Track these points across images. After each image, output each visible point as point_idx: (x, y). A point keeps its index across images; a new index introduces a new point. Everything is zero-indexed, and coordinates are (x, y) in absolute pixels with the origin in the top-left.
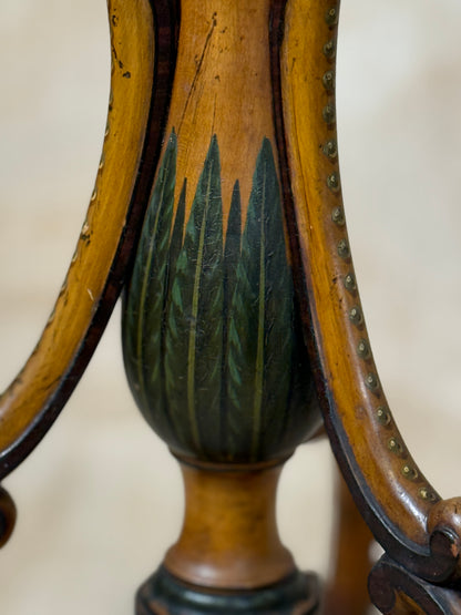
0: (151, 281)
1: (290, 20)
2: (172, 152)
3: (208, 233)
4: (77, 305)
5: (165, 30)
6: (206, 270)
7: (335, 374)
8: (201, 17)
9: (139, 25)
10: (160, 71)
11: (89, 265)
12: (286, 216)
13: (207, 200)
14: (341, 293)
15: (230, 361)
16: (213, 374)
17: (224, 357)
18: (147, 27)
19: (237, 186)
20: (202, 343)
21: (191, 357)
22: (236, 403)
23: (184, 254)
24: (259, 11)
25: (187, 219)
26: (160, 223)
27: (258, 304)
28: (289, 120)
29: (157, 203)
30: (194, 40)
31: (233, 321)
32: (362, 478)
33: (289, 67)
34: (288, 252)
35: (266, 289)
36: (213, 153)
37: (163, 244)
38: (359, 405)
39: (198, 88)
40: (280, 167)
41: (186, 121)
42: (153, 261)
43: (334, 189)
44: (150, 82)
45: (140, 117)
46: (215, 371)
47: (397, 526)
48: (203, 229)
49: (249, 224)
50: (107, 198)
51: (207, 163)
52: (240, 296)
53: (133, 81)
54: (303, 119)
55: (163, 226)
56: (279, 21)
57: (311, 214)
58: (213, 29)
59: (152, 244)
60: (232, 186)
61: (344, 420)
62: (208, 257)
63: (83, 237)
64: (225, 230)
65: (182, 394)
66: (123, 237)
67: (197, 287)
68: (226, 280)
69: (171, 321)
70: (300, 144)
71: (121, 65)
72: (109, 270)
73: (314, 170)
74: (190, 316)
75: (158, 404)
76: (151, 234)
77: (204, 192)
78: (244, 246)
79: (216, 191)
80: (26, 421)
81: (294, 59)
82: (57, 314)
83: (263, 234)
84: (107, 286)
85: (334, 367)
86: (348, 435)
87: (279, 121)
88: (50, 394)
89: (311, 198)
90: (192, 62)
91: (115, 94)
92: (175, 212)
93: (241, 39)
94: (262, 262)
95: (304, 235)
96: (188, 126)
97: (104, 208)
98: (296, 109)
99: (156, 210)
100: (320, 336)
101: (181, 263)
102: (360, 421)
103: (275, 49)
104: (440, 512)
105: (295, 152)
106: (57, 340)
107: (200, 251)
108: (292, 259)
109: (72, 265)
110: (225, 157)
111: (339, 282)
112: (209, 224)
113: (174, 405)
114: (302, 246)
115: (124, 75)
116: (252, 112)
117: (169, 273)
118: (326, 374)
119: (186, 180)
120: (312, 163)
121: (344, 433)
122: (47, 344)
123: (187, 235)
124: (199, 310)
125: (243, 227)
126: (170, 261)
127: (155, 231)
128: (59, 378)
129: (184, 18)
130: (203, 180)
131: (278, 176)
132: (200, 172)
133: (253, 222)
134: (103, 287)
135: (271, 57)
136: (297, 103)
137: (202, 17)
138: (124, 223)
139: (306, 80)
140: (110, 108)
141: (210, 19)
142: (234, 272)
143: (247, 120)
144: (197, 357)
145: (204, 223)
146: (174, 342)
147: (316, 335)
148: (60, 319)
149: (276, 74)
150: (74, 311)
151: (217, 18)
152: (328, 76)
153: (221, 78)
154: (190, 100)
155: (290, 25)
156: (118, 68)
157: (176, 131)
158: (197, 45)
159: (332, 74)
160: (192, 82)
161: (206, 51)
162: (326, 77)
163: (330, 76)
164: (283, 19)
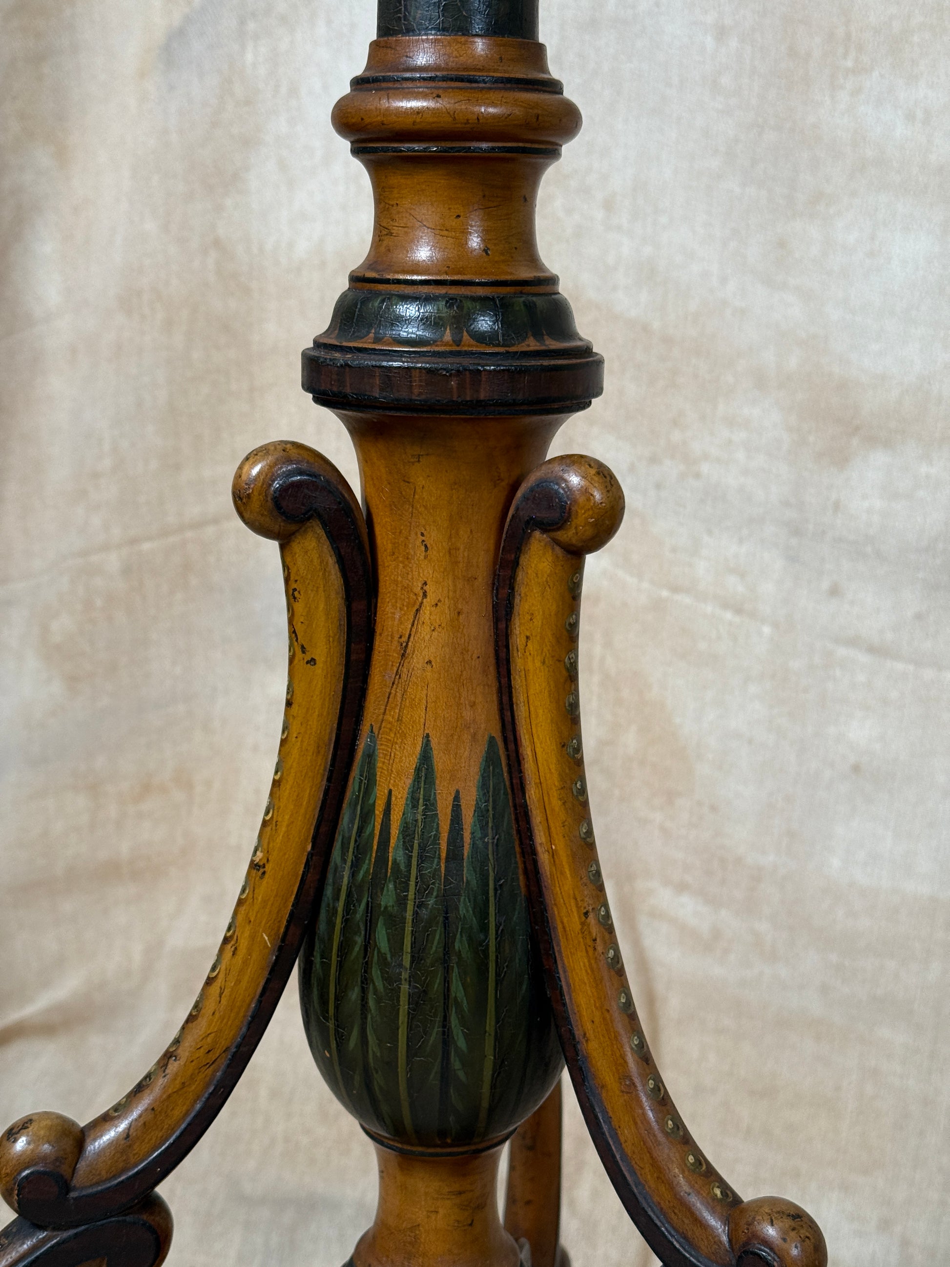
0: (346, 921)
1: (521, 589)
2: (370, 756)
3: (421, 858)
4: (249, 952)
5: (359, 606)
6: (420, 905)
7: (590, 1034)
8: (405, 588)
9: (328, 598)
10: (353, 657)
11: (265, 902)
12: (519, 832)
13: (420, 817)
14: (595, 930)
15: (454, 1021)
16: (432, 1039)
17: (445, 1018)
18: (337, 601)
19: (457, 798)
20: (418, 1001)
21: (403, 1018)
22: (461, 1074)
23: (391, 886)
24: (480, 580)
25: (393, 842)
26: (357, 847)
27: (488, 945)
28: (521, 712)
29: (352, 821)
30: (397, 616)
31: (456, 970)
32: (633, 1173)
33: (521, 647)
34: (521, 878)
35: (497, 927)
36: (426, 757)
37: (362, 873)
38: (625, 1077)
39: (404, 676)
40: (510, 772)
41: (388, 717)
42: (349, 895)
43: (580, 798)
44: (341, 669)
45: (328, 713)
46: (434, 1035)
47: (685, 1238)
48: (415, 854)
49: (474, 845)
50: (287, 817)
51: (418, 770)
52: (464, 938)
53: (319, 669)
54: (541, 712)
55: (361, 851)
56: (507, 590)
57: (553, 829)
58: (422, 603)
59: (346, 874)
60: (451, 798)
61: (604, 1095)
62: (423, 890)
63: (254, 866)
64: (444, 855)
65: (390, 1065)
66: (307, 864)
67: (409, 928)
68: (446, 918)
69: (375, 973)
70: (538, 745)
71: (303, 648)
72: (290, 908)
73: (556, 776)
74: (401, 965)
75: (357, 1079)
76: (344, 861)
77: (415, 806)
78: (467, 873)
79: (430, 805)
80: (185, 1108)
81: (528, 638)
82: (223, 966)
83: (490, 856)
84: (287, 928)
85: (588, 1026)
86: (611, 1114)
87: (508, 714)
88: (215, 1071)
89: (553, 810)
90: (395, 643)
91: (296, 685)
92: (377, 832)
93: (459, 613)
94: (491, 893)
95: (544, 858)
96: (390, 723)
97: (284, 829)
98: (531, 698)
99: (350, 830)
100: (569, 986)
101: (387, 898)
102: (626, 1097)
103: (502, 625)
104: (749, 1224)
105: (529, 753)
106: (224, 1001)
107: (412, 883)
108: (528, 886)
109: (240, 902)
110: (440, 761)
111: (591, 915)
112: (422, 848)
113: (378, 1080)
114: (542, 871)
115: (308, 662)
116: (473, 705)
117: (371, 911)
118: (578, 1033)
119: (390, 792)
120: (553, 767)
121: (605, 1112)
122: (210, 1006)
123: (395, 861)
124: (412, 957)
125: (466, 851)
126: (373, 896)
127: (350, 857)
128: (227, 1050)
129: (382, 589)
130: (413, 792)
131: (508, 783)
132: (409, 782)
133: (479, 843)
134: (282, 930)
135: (497, 634)
136: (531, 692)
137: (407, 588)
138: (309, 848)
139: (544, 663)
140: (289, 704)
141: (418, 590)
142: (457, 908)
143: (467, 714)
144: (411, 1017)
145: (416, 846)
146: (378, 1000)
147: (563, 983)
148: (228, 972)
149: (503, 655)
150: (245, 962)
151: (426, 588)
152: (570, 657)
153: (433, 663)
154: (393, 692)
155: (522, 595)
156: (299, 654)
157: (376, 730)
158: (401, 622)
159: (575, 654)
160: (395, 669)
161: (414, 630)
162: (569, 659)
163: (572, 658)
164: (512, 588)
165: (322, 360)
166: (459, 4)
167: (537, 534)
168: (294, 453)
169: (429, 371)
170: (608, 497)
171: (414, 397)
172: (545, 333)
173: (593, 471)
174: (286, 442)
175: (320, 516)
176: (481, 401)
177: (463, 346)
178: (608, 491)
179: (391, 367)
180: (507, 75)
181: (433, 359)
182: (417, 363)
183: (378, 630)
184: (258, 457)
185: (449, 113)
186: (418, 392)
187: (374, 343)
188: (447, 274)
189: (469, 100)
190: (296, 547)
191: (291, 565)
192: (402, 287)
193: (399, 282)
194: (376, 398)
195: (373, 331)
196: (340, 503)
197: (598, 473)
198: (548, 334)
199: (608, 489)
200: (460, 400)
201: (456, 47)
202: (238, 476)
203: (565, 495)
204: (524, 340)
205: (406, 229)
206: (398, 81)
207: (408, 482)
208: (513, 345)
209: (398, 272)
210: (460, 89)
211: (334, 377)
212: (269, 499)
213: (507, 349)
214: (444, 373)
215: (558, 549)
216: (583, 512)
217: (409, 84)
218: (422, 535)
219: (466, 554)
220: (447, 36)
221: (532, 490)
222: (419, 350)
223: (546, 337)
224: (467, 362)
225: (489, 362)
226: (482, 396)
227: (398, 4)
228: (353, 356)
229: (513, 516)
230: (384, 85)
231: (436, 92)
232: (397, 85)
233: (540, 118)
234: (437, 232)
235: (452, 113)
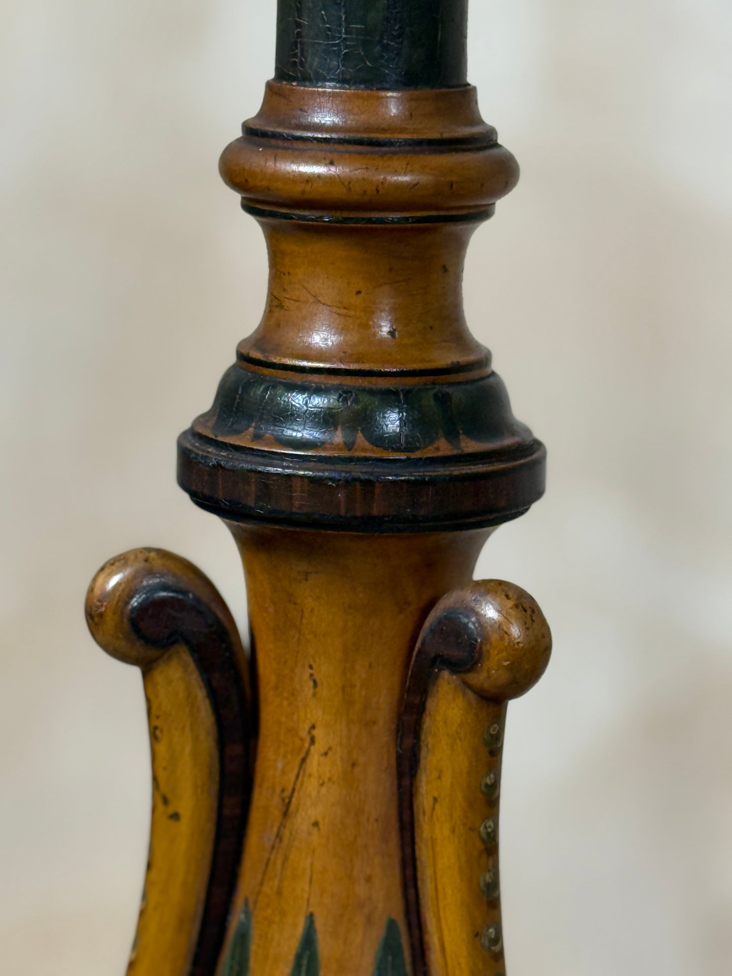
1: (428, 739)
2: (243, 937)
5: (236, 750)
8: (290, 730)
10: (227, 812)
18: (208, 743)
24: (380, 723)
28: (427, 890)
30: (280, 765)
33: (427, 810)
36: (309, 942)
39: (286, 840)
40: (414, 963)
41: (266, 889)
44: (211, 827)
45: (194, 881)
51: (299, 957)
53: (184, 827)
54: (449, 891)
56: (412, 739)
58: (308, 752)
70: (446, 933)
71: (165, 801)
73: (466, 973)
81: (435, 799)
87: (412, 892)
90: (277, 797)
91: (155, 843)
93: (353, 765)
96: (268, 897)
98: (438, 875)
103: (406, 782)
105: (436, 942)
110: (325, 946)
115: (171, 817)
116: (369, 879)
120: (463, 962)
132: (289, 971)
135: (400, 792)
136: (439, 866)
137: (292, 731)
139: (453, 831)
140: (149, 867)
141: (304, 734)
143: (361, 890)
149: (407, 818)
151: (315, 732)
152: (487, 825)
153: (321, 826)
154: (273, 857)
155: (430, 746)
156: (161, 806)
157: (251, 905)
158: (284, 772)
159: (493, 822)
160: (275, 830)
161: (299, 783)
162: (486, 827)
163: (490, 827)
164: (417, 737)
165: (193, 455)
166: (362, 53)
167: (446, 674)
168: (158, 563)
169: (311, 480)
170: (528, 636)
171: (294, 510)
172: (461, 431)
173: (510, 604)
174: (149, 550)
175: (187, 642)
176: (375, 517)
177: (356, 450)
178: (528, 629)
179: (268, 474)
180: (415, 136)
181: (320, 466)
182: (299, 469)
183: (258, 779)
184: (114, 567)
185: (342, 183)
186: (299, 503)
187: (253, 441)
188: (341, 362)
189: (367, 168)
190: (158, 676)
191: (152, 698)
192: (290, 374)
193: (285, 367)
194: (250, 507)
195: (253, 425)
196: (211, 626)
197: (516, 606)
198: (464, 433)
199: (528, 625)
200: (349, 515)
201: (357, 104)
202: (91, 590)
203: (475, 631)
204: (431, 442)
205: (298, 304)
206: (288, 139)
207: (295, 603)
208: (418, 449)
209: (285, 357)
210: (360, 153)
211: (206, 478)
212: (125, 620)
213: (408, 454)
214: (330, 483)
215: (470, 695)
216: (496, 652)
217: (300, 145)
218: (311, 667)
219: (363, 693)
220: (347, 89)
221: (440, 622)
222: (302, 453)
223: (461, 437)
224: (359, 471)
225: (386, 470)
226: (375, 511)
227: (294, 47)
228: (228, 455)
229: (419, 650)
230: (273, 142)
231: (329, 155)
232: (286, 144)
233: (454, 186)
234: (335, 309)
235: (346, 183)
